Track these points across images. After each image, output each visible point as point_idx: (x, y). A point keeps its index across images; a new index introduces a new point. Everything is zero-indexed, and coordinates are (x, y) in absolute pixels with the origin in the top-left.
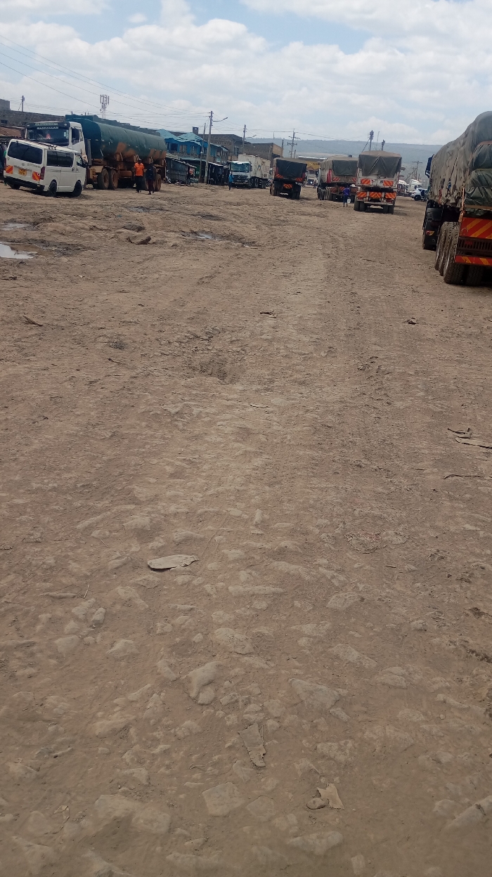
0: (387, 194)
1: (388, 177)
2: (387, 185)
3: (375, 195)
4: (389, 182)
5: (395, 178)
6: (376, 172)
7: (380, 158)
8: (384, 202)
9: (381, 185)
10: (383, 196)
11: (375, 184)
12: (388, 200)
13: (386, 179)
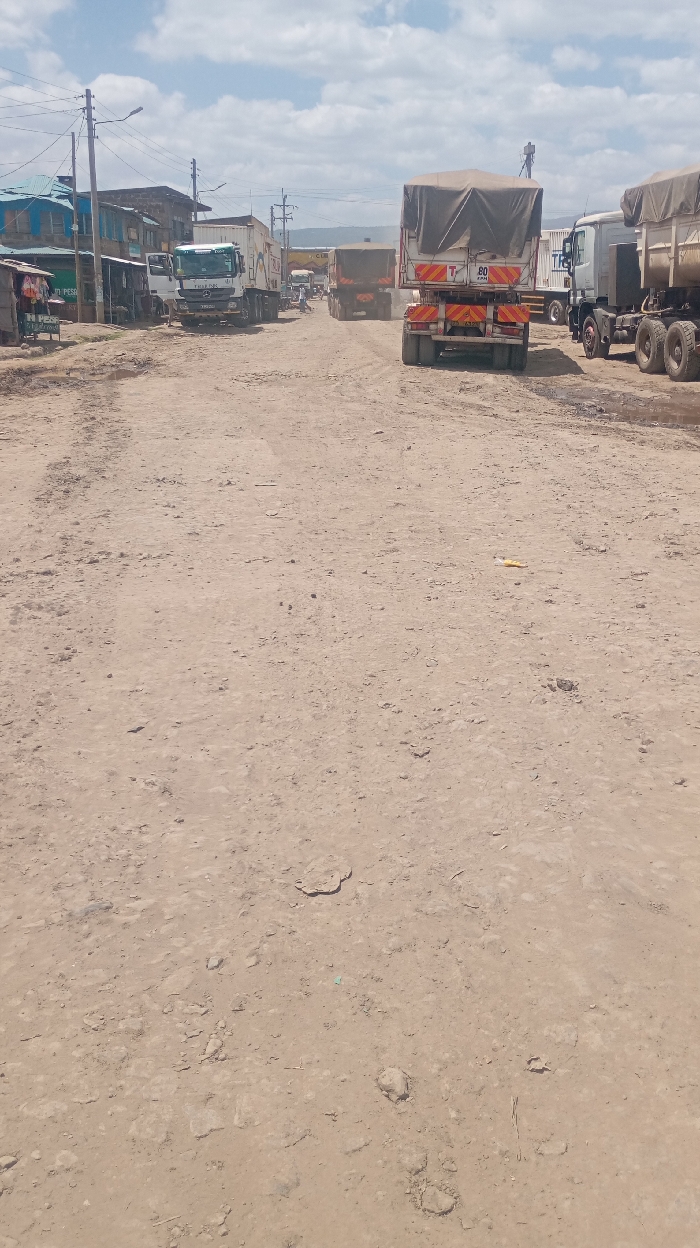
0: (502, 308)
1: (505, 254)
2: (501, 281)
3: (464, 314)
4: (505, 270)
5: (525, 258)
6: (463, 242)
7: (474, 191)
8: (495, 336)
9: (482, 283)
10: (490, 314)
11: (459, 278)
12: (508, 327)
13: (499, 263)
